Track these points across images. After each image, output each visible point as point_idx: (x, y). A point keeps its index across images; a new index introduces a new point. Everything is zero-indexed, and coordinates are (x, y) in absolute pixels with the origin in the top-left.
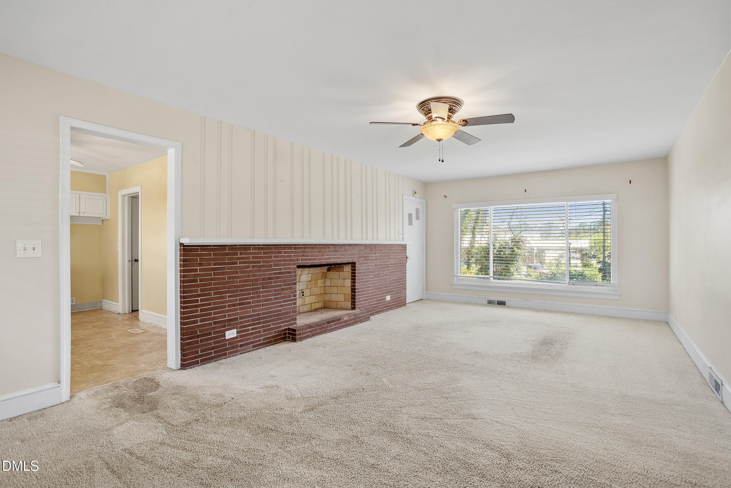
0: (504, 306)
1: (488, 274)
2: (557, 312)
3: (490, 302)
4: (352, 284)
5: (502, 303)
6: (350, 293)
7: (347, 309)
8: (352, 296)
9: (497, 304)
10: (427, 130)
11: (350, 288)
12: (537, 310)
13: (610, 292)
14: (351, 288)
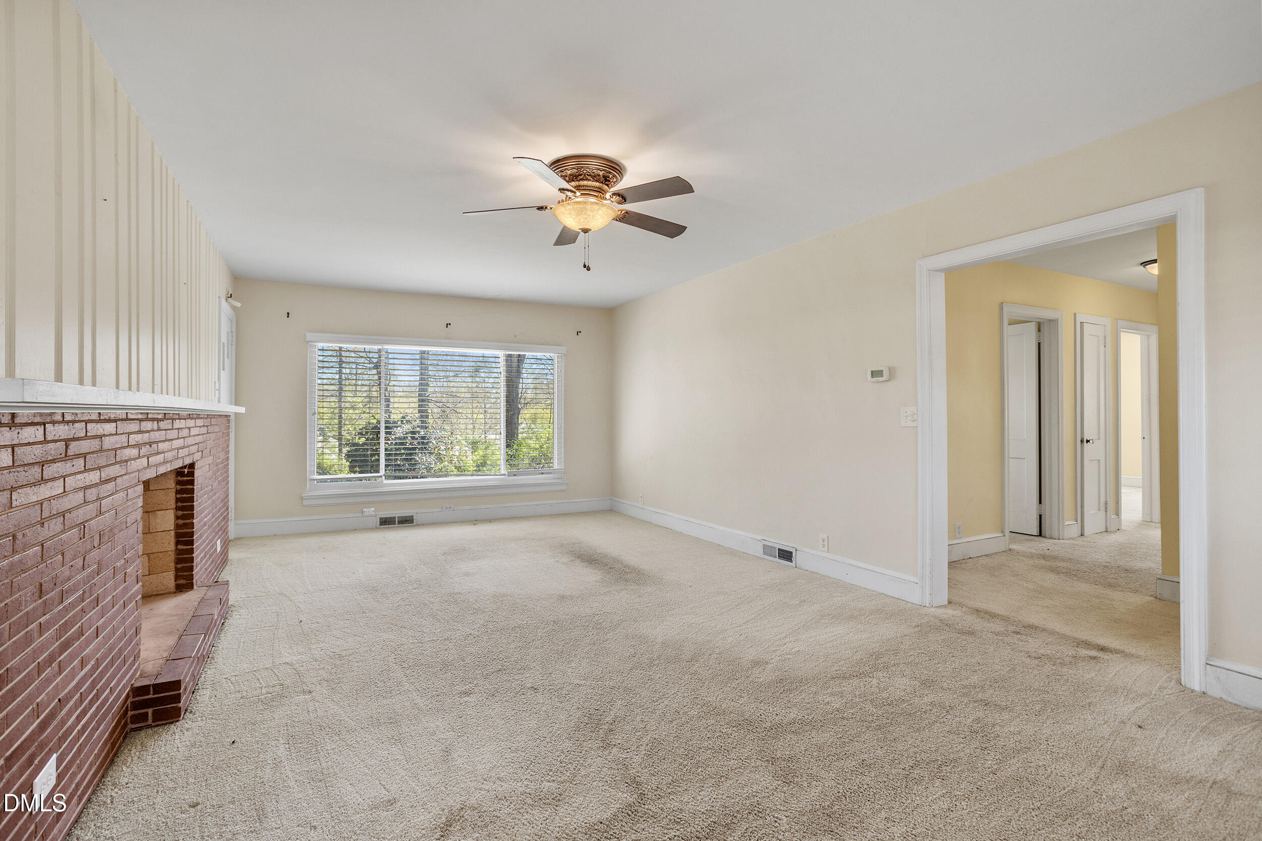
0: (411, 524)
1: (378, 471)
2: (490, 521)
3: (386, 522)
4: (181, 522)
5: (407, 521)
6: (172, 547)
7: (163, 594)
8: (178, 554)
9: (399, 524)
10: (585, 208)
11: (173, 533)
12: (475, 522)
13: (555, 481)
14: (176, 533)
